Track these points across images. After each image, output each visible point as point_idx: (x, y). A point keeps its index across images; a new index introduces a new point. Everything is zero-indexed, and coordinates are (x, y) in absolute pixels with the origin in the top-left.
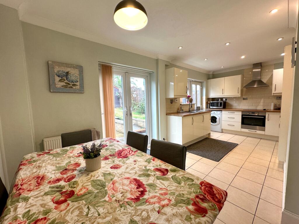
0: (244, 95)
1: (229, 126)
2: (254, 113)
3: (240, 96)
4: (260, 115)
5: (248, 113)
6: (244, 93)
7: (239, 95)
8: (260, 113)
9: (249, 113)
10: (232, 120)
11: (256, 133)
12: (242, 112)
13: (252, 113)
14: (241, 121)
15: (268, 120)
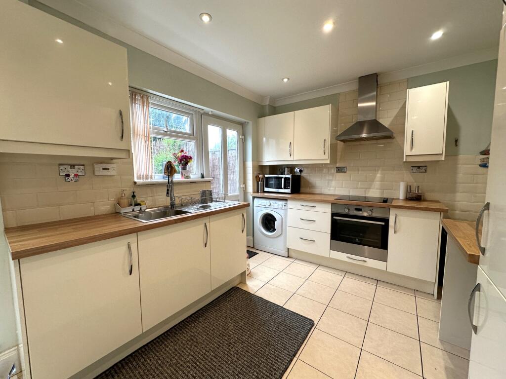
0: (338, 160)
1: (303, 241)
2: (360, 210)
3: (328, 162)
4: (375, 215)
5: (347, 210)
6: (339, 154)
7: (325, 159)
8: (374, 210)
9: (349, 210)
10: (311, 226)
11: (365, 264)
12: (333, 205)
13: (356, 209)
14: (329, 231)
15: (395, 232)
